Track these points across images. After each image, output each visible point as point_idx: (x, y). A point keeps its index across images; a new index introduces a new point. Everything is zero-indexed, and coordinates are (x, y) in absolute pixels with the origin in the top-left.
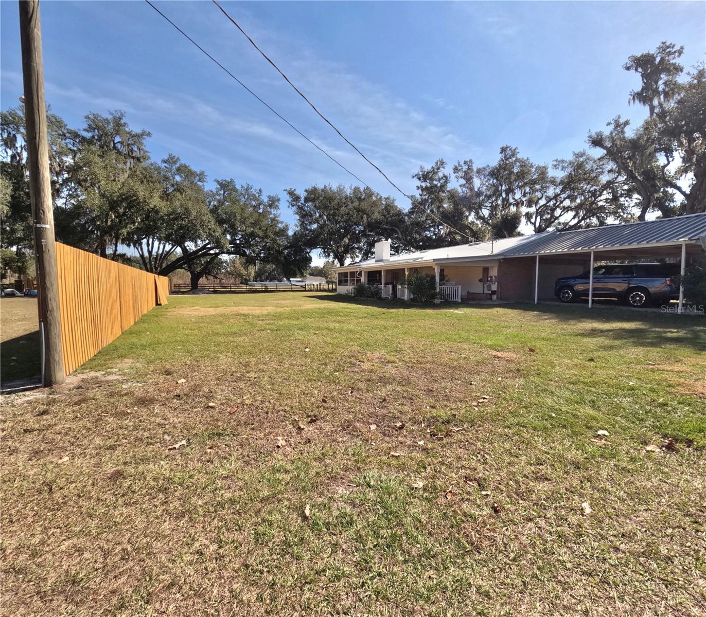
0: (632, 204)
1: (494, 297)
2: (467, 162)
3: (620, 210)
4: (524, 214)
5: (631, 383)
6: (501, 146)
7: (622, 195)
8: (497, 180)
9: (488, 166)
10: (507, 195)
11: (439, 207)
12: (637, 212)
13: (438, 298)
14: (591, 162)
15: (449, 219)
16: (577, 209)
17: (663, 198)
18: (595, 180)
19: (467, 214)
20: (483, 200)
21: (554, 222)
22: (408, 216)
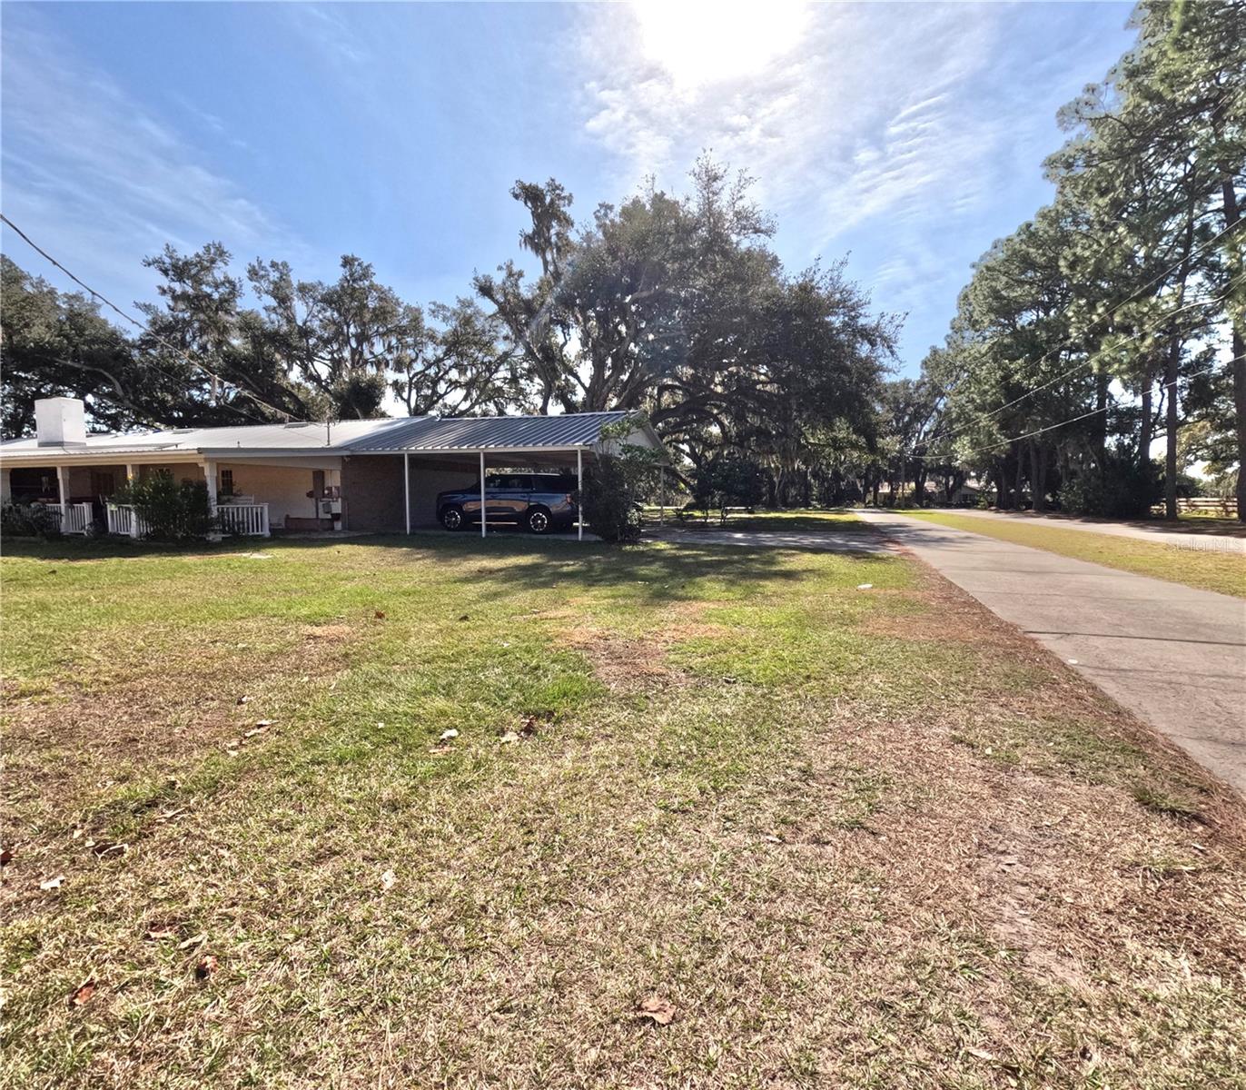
0: (534, 391)
1: (338, 526)
2: (277, 264)
3: (521, 397)
4: (390, 382)
5: (506, 645)
6: (342, 254)
7: (521, 376)
8: (340, 315)
9: (320, 283)
10: (360, 343)
11: (219, 344)
12: (539, 401)
13: (215, 532)
14: (482, 319)
15: (245, 370)
16: (469, 385)
17: (564, 387)
18: (487, 346)
19: (285, 366)
20: (316, 346)
21: (436, 402)
22: (139, 348)
